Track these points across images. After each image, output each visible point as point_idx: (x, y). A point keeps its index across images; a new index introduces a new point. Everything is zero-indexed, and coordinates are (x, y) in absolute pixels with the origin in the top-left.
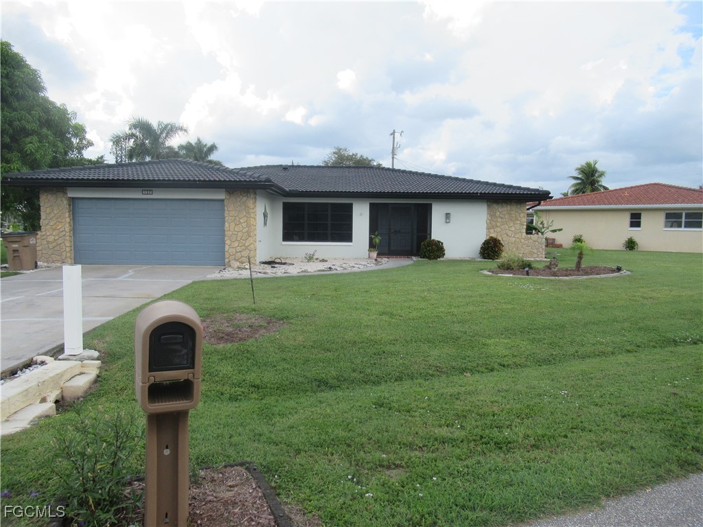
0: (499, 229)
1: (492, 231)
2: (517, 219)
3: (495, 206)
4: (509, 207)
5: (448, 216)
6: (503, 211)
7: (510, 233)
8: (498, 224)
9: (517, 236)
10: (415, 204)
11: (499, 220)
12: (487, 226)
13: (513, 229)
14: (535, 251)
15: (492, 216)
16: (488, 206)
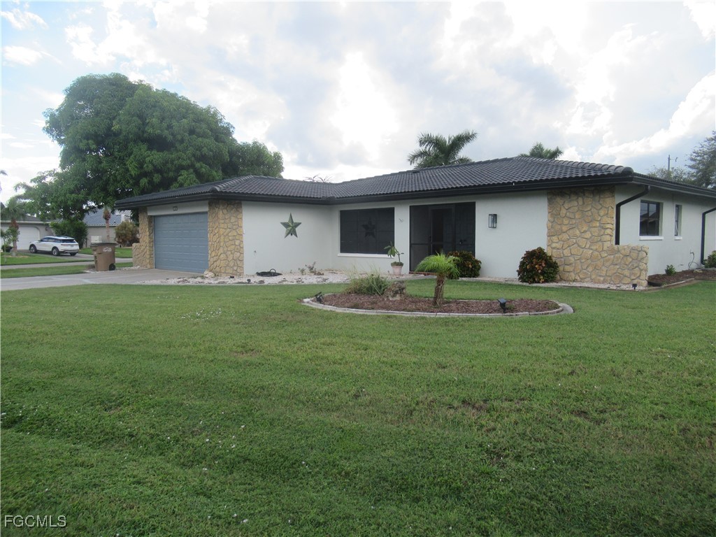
0: (565, 236)
1: (555, 238)
2: (594, 220)
3: (559, 200)
4: (580, 200)
5: (494, 217)
6: (571, 207)
7: (582, 242)
8: (564, 228)
9: (594, 247)
10: (455, 204)
11: (566, 221)
12: (548, 232)
13: (588, 235)
14: (627, 273)
15: (554, 215)
16: (550, 201)
